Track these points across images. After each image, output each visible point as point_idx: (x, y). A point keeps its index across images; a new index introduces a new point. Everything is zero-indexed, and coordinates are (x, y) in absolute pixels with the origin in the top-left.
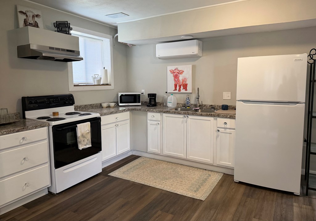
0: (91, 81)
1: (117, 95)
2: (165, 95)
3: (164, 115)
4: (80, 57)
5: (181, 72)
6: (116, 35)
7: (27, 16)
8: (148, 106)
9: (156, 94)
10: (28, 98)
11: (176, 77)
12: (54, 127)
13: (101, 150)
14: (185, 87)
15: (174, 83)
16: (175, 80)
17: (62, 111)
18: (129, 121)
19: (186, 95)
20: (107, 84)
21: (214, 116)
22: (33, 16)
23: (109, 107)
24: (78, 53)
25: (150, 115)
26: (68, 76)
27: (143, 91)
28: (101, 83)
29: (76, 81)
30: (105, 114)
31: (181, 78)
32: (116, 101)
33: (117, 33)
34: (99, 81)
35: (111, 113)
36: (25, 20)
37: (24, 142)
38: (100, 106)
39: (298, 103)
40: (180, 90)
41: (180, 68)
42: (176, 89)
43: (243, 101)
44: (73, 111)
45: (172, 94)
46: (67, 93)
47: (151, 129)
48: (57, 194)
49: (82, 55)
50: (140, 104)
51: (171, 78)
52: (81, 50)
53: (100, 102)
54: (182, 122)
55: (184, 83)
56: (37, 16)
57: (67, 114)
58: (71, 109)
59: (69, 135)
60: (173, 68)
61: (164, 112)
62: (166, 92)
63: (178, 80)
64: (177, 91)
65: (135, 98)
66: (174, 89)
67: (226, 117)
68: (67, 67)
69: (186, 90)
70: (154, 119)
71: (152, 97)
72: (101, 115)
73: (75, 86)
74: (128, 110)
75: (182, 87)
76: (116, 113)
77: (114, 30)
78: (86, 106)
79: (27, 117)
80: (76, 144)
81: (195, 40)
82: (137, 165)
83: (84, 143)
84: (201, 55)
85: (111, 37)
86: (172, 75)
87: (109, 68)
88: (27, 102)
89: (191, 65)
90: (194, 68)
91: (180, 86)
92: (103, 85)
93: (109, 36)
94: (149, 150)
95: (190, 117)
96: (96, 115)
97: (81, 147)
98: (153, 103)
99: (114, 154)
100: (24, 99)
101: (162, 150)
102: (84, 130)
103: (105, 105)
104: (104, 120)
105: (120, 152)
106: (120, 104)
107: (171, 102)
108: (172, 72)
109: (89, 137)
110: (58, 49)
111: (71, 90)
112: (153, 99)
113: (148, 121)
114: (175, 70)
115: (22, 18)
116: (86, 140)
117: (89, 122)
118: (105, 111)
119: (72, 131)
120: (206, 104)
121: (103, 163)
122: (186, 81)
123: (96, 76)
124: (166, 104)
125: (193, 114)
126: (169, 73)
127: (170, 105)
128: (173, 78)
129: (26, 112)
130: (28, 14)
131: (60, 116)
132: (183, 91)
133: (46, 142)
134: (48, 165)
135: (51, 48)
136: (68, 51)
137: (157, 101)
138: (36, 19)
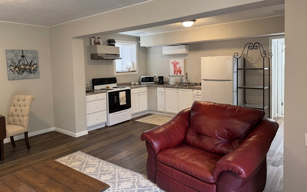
0: (125, 70)
1: (140, 77)
2: (169, 77)
3: (166, 88)
4: (120, 57)
5: (178, 63)
6: (139, 42)
7: (95, 39)
8: (158, 84)
9: (163, 77)
10: (96, 79)
11: (175, 66)
12: (109, 93)
13: (131, 107)
14: (180, 72)
15: (174, 70)
16: (174, 68)
17: (111, 86)
18: (146, 92)
19: (180, 77)
20: (134, 71)
21: (192, 89)
22: (98, 38)
23: (135, 84)
24: (119, 55)
25: (158, 89)
26: (113, 67)
27: (156, 75)
28: (131, 71)
29: (117, 70)
30: (133, 88)
31: (178, 66)
32: (139, 81)
33: (140, 41)
34: (130, 69)
35: (136, 88)
36: (94, 41)
37: (97, 99)
38: (130, 84)
39: (230, 80)
40: (177, 74)
41: (177, 60)
42: (175, 74)
43: (204, 80)
44: (116, 86)
45: (172, 76)
46: (113, 77)
47: (159, 97)
48: (110, 126)
49: (121, 57)
50: (153, 83)
51: (172, 67)
52: (120, 54)
53: (130, 82)
54: (176, 93)
55: (180, 70)
56: (99, 38)
57: (113, 88)
58: (115, 85)
59: (115, 97)
60: (173, 61)
61: (166, 87)
62: (169, 76)
63: (176, 68)
64: (176, 75)
65: (150, 79)
66: (174, 73)
67: (198, 89)
68: (113, 62)
69: (181, 74)
70: (161, 91)
71: (161, 78)
72: (131, 88)
73: (117, 73)
74: (146, 86)
75: (178, 72)
76: (139, 87)
77: (138, 39)
78: (122, 84)
79: (95, 88)
80: (119, 102)
81: (184, 45)
82: (151, 117)
83: (123, 102)
84: (188, 53)
85: (137, 43)
86: (173, 65)
87: (135, 61)
88: (95, 81)
89: (183, 59)
90: (185, 60)
91: (177, 72)
92: (132, 71)
93: (135, 43)
94: (158, 110)
95: (180, 89)
96: (129, 88)
97: (121, 104)
98: (161, 82)
99: (138, 111)
100: (93, 80)
101: (165, 109)
102: (122, 95)
103: (133, 83)
104: (132, 91)
105: (141, 110)
106: (142, 83)
107: (172, 81)
108: (173, 63)
109: (125, 99)
110: (110, 54)
111: (115, 75)
112: (161, 79)
113: (158, 93)
114: (174, 62)
115: (93, 40)
116: (123, 100)
117: (125, 92)
118: (133, 86)
119: (116, 96)
120: (192, 82)
121: (132, 115)
122: (180, 69)
123: (128, 66)
124: (169, 82)
125: (181, 88)
126: (171, 64)
127: (171, 83)
128: (173, 67)
129: (95, 86)
130: (95, 37)
131: (110, 89)
132: (179, 74)
133: (106, 100)
134: (106, 111)
135: (107, 54)
136: (114, 55)
137: (164, 81)
138: (99, 40)
